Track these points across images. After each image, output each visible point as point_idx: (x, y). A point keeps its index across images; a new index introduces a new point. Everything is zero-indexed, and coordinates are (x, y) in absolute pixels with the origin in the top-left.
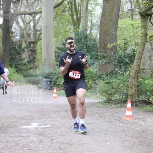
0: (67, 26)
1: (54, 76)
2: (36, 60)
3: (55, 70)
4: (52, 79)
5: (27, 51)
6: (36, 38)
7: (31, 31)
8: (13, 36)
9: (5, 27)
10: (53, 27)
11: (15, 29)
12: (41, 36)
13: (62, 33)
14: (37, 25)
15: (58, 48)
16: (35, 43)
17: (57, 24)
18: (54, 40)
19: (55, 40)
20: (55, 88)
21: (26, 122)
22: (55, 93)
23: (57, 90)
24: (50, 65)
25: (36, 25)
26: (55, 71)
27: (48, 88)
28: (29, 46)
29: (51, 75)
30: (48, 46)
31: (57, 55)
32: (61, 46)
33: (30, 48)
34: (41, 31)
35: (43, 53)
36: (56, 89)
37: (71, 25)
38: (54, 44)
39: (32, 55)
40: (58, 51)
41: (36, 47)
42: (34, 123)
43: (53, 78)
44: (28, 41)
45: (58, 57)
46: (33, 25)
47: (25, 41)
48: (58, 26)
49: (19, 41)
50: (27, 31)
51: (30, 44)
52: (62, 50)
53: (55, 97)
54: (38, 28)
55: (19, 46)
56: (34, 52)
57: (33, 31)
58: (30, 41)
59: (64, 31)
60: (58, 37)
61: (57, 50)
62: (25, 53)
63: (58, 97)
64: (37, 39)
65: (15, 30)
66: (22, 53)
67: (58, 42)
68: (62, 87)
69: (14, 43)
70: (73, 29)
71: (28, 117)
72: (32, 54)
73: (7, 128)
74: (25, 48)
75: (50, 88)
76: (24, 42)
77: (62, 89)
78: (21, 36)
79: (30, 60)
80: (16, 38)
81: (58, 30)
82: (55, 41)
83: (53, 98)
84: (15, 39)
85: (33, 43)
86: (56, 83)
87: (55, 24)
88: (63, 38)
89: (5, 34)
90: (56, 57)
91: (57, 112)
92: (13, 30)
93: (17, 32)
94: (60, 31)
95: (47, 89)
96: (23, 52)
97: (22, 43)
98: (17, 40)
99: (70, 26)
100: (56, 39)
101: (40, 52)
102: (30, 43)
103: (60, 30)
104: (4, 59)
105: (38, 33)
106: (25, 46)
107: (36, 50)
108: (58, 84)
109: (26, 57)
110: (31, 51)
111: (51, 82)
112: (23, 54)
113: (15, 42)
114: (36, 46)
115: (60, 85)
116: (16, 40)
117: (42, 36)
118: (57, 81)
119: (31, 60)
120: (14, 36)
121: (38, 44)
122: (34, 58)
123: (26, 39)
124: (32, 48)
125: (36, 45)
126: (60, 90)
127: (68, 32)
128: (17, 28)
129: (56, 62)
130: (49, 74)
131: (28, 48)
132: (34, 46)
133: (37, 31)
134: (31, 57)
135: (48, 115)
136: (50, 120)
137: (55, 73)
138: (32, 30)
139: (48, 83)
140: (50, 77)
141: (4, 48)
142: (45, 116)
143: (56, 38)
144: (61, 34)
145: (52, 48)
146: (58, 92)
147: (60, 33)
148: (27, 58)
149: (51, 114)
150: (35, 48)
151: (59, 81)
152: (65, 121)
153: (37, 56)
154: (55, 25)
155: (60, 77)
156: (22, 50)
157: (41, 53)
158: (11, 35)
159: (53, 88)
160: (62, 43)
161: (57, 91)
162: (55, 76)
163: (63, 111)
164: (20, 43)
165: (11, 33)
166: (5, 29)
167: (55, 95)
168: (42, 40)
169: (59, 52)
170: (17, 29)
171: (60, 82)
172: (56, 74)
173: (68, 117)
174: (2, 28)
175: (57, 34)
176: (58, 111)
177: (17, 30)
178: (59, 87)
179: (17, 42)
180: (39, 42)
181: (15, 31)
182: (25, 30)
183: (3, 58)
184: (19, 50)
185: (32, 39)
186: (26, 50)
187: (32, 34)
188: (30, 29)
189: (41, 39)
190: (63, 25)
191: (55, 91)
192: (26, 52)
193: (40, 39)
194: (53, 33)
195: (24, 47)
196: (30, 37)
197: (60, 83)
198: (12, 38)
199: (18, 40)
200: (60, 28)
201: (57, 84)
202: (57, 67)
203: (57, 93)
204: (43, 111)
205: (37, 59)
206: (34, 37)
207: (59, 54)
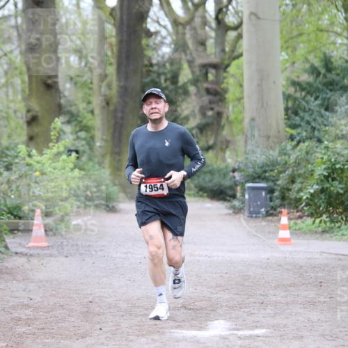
0: (322, 13)
1: (280, 172)
2: (224, 121)
3: (283, 152)
4: (275, 181)
5: (196, 95)
6: (223, 51)
7: (207, 28)
8: (151, 44)
9: (125, 18)
10: (278, 16)
11: (158, 22)
12: (241, 45)
13: (309, 34)
14: (228, 10)
15: (294, 84)
16: (220, 67)
17: (290, 7)
18: (281, 58)
19: (287, 57)
20: (285, 211)
21: (192, 319)
22: (284, 228)
23: (292, 217)
24: (268, 137)
25: (224, 10)
26: (283, 157)
27: (263, 210)
28: (201, 78)
29: (271, 171)
30: (262, 78)
31: (290, 104)
32: (305, 78)
33: (206, 85)
34: (239, 30)
35: (246, 100)
36: (288, 213)
37: (338, 11)
38: (282, 72)
39: (213, 106)
40: (296, 91)
41: (225, 81)
42: (216, 322)
43: (277, 180)
44: (199, 61)
45: (296, 114)
46: (215, 10)
47: (190, 63)
48: (294, 11)
49: (172, 61)
50: (194, 29)
51: (204, 71)
52: (308, 89)
53: (284, 240)
54: (231, 19)
55: (169, 76)
56: (217, 95)
57: (215, 30)
58: (205, 61)
59: (315, 29)
60: (294, 49)
61: (291, 90)
62: (189, 100)
63: (293, 241)
64: (227, 57)
65: (156, 25)
66: (180, 99)
67: (296, 65)
68: (305, 208)
69: (155, 68)
70: (345, 22)
71: (197, 303)
72: (210, 102)
73: (132, 337)
74: (189, 85)
75: (267, 212)
76: (185, 66)
77: (306, 214)
78: (175, 45)
79: (204, 121)
80: (160, 52)
81: (294, 24)
82: (287, 60)
83: (276, 241)
84: (158, 56)
85: (215, 66)
86: (287, 195)
87: (287, 5)
88: (309, 52)
89: (125, 38)
90: (290, 112)
91: (291, 286)
92: (152, 26)
93: (164, 32)
94: (301, 28)
95: (259, 213)
96: (183, 96)
97: (180, 68)
98: (163, 57)
99: (335, 11)
100: (287, 54)
101: (238, 95)
102: (206, 67)
103: (300, 25)
104: (122, 118)
105: (232, 35)
106: (190, 76)
107: (226, 91)
108: (293, 197)
109: (193, 111)
110: (208, 91)
111: (271, 191)
112: (183, 101)
113: (158, 64)
114: (225, 78)
115: (299, 200)
116: (160, 59)
117: (245, 45)
118: (290, 187)
119: (209, 121)
120: (154, 44)
121: (232, 69)
122: (219, 114)
123: (191, 54)
124: (213, 82)
125: (225, 75)
126: (300, 217)
127: (328, 31)
128: (164, 20)
129: (288, 129)
130: (268, 166)
131: (199, 84)
132: (217, 76)
133: (228, 28)
134: (210, 113)
135: (261, 295)
136: (268, 311)
137: (286, 163)
138: (210, 27)
139: (264, 193)
140: (267, 174)
141: (122, 84)
142: (252, 300)
143: (289, 51)
144: (304, 38)
145: (274, 82)
146: (296, 224)
147: (301, 35)
148: (195, 117)
149: (271, 292)
150: (223, 83)
151: (296, 189)
152: (315, 316)
153: (228, 108)
154: (284, 7)
155: (299, 176)
156: (180, 91)
157: (240, 99)
158: (144, 42)
159: (279, 210)
160: (307, 66)
161: (292, 222)
162: (285, 172)
163: (309, 283)
164: (174, 68)
165: (143, 35)
166: (125, 23)
167: (285, 234)
168: (243, 59)
169: (298, 95)
170: (162, 23)
171: (300, 190)
172: (288, 168)
173: (324, 302)
174: (114, 19)
175: (292, 38)
176: (293, 285)
177: (165, 27)
178: (297, 207)
179: (164, 65)
180: (234, 63)
181: (158, 28)
182: (188, 27)
183: (119, 115)
184: (170, 92)
185: (213, 56)
186: (192, 89)
187: (211, 37)
188: (205, 23)
189: (241, 55)
190: (309, 10)
191: (284, 220)
192: (193, 97)
193: (236, 54)
194: (279, 35)
195: (186, 80)
196: (205, 49)
197: (302, 194)
198: (149, 53)
199: (167, 56)
200: (299, 18)
201: (291, 199)
202: (289, 145)
203: (290, 228)
204: (246, 284)
205: (228, 118)
206: (218, 50)
207: (297, 102)
